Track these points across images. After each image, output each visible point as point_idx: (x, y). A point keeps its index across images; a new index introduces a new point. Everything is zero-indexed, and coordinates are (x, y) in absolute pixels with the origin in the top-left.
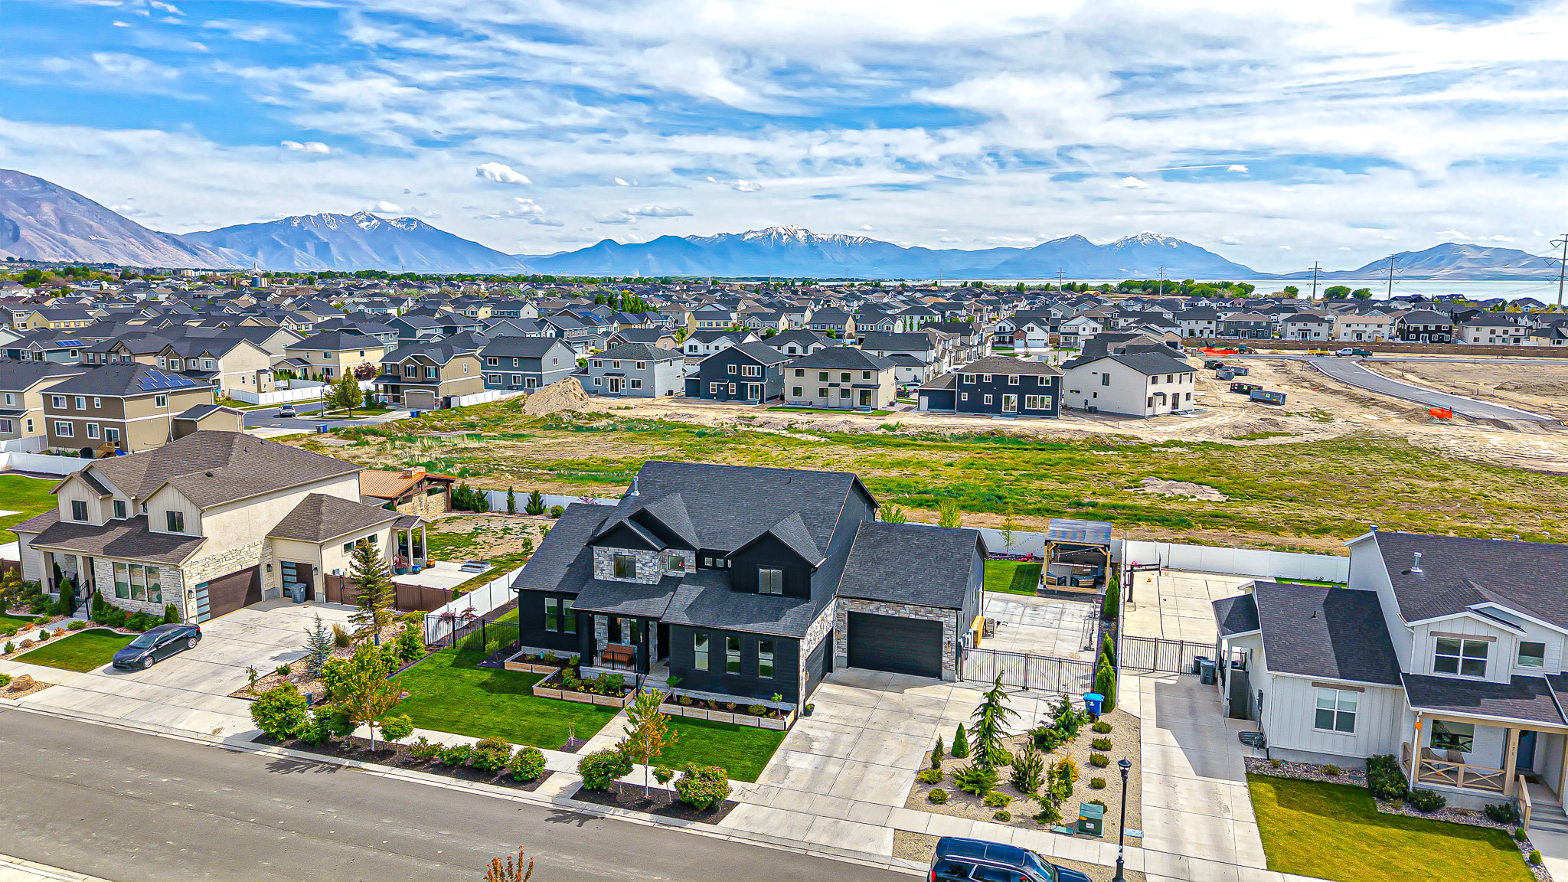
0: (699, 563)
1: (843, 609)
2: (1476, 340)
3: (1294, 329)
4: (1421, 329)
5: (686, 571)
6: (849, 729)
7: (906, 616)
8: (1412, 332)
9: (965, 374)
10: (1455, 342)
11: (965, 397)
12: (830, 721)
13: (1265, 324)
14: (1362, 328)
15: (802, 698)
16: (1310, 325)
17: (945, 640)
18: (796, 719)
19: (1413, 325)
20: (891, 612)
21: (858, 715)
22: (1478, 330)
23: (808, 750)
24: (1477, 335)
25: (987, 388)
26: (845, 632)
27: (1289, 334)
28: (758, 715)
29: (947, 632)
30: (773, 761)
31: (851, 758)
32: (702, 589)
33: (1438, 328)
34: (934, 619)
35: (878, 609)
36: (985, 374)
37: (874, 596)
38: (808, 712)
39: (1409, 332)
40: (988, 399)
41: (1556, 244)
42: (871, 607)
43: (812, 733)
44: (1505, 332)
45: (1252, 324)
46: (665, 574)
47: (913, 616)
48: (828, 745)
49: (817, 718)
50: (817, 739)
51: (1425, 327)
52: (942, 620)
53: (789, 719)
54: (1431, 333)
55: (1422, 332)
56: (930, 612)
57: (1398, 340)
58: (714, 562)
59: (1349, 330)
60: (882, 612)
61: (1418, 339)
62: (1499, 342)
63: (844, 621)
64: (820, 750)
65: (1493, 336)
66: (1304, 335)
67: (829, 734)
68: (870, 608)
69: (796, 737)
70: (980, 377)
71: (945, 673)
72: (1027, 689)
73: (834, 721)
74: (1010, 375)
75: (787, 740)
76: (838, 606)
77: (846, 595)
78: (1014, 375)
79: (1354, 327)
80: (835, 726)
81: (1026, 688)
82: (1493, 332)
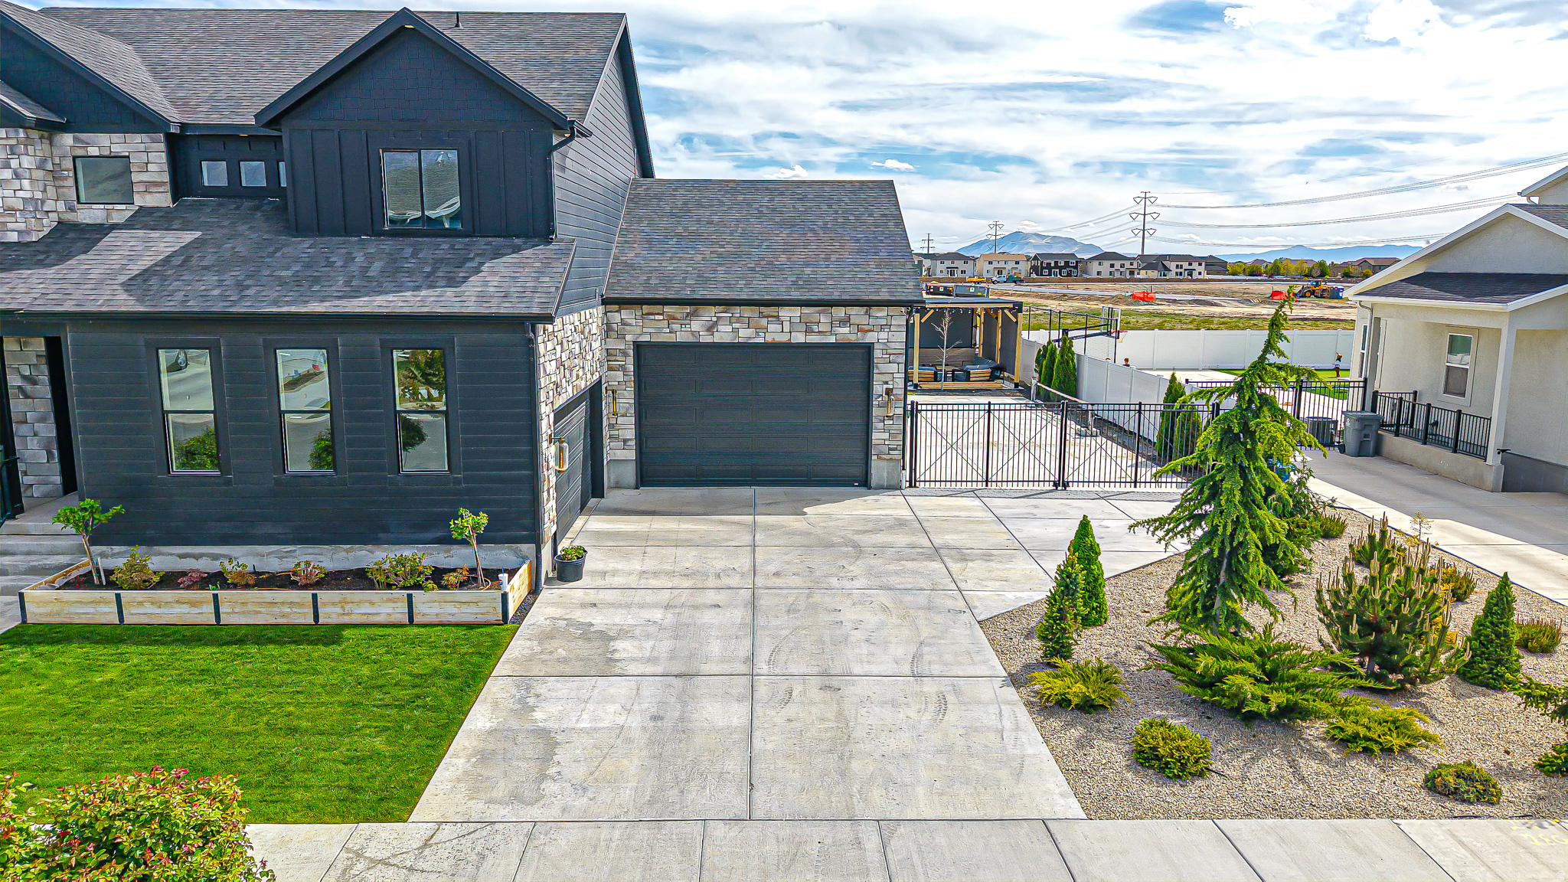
0: (182, 182)
1: (621, 336)
2: (1098, 273)
4: (1053, 265)
5: (139, 201)
6: (711, 597)
7: (783, 338)
8: (1046, 268)
10: (1081, 276)
12: (643, 583)
14: (1002, 265)
15: (549, 528)
16: (957, 263)
17: (878, 388)
18: (534, 591)
19: (1046, 262)
20: (745, 334)
21: (719, 565)
22: (1100, 264)
23: (607, 667)
24: (1100, 269)
26: (627, 398)
27: (938, 272)
28: (404, 588)
29: (883, 368)
30: (480, 718)
31: (763, 667)
32: (189, 237)
33: (1067, 263)
34: (853, 338)
35: (711, 329)
37: (701, 293)
38: (568, 569)
39: (1043, 268)
41: (1138, 200)
42: (696, 325)
43: (598, 620)
44: (1122, 266)
46: (69, 217)
47: (799, 338)
48: (666, 646)
49: (600, 582)
50: (624, 633)
51: (1056, 263)
52: (870, 338)
53: (516, 588)
54: (1061, 268)
55: (1053, 268)
56: (845, 321)
57: (1034, 276)
58: (234, 174)
59: (991, 267)
60: (724, 334)
61: (1050, 275)
62: (1117, 275)
63: (623, 368)
64: (653, 660)
65: (1113, 269)
67: (657, 615)
68: (695, 329)
69: (546, 636)
71: (879, 470)
72: (1066, 485)
73: (654, 582)
75: (518, 647)
76: (608, 330)
77: (627, 295)
79: (995, 264)
80: (665, 596)
81: (1061, 484)
82: (1112, 266)
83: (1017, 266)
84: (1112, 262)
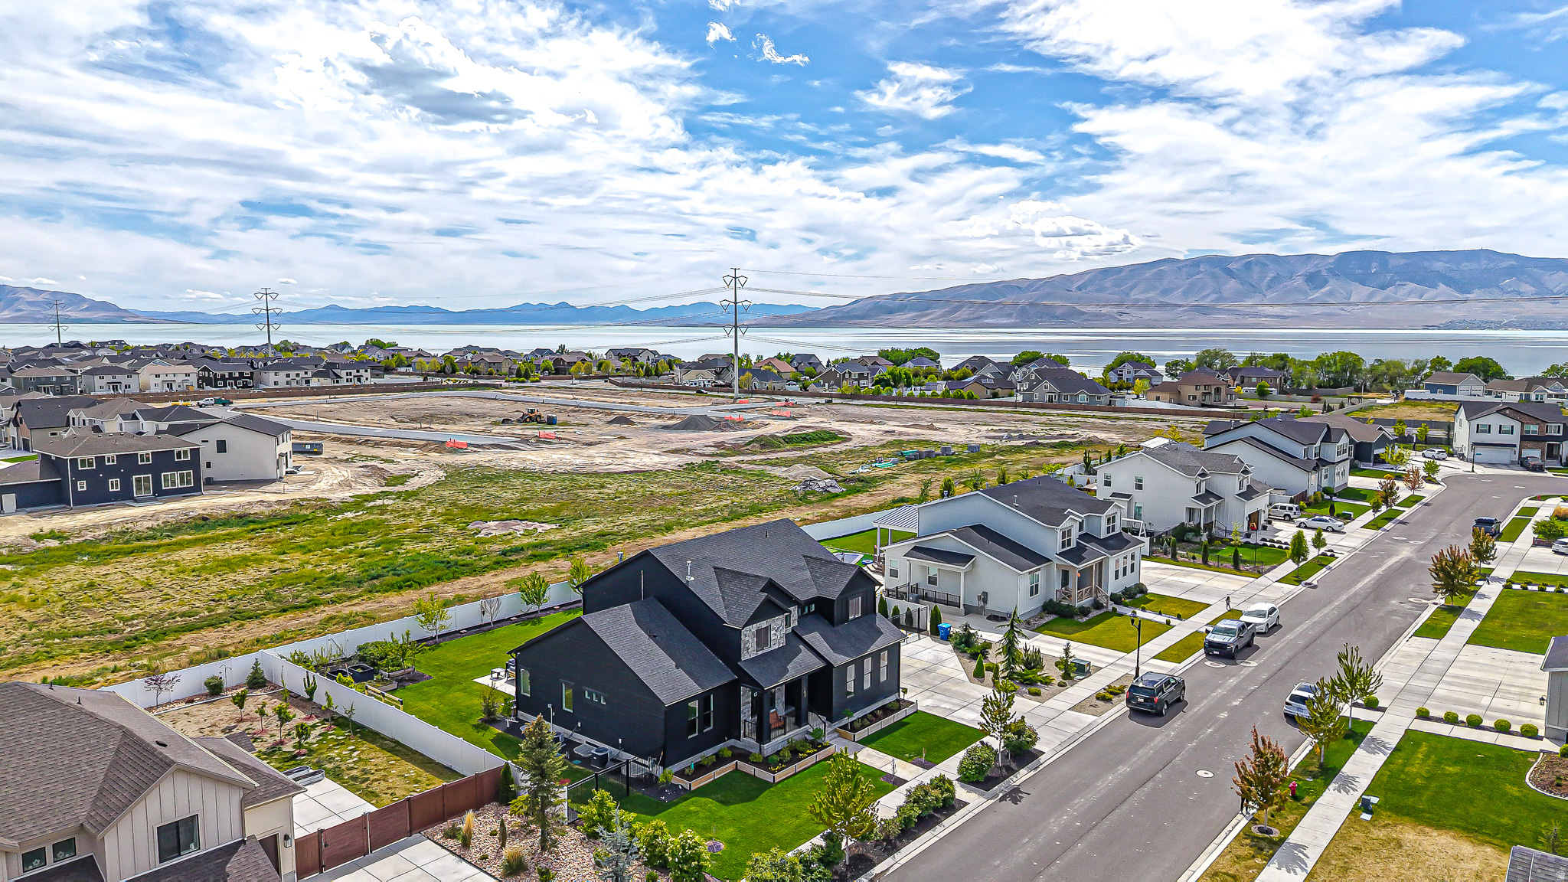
2: (276, 383)
3: (103, 382)
4: (226, 376)
8: (219, 380)
9: (80, 458)
10: (256, 386)
11: (82, 486)
13: (68, 379)
14: (171, 378)
16: (119, 378)
19: (218, 373)
22: (276, 374)
24: (276, 379)
25: (112, 472)
27: (97, 387)
33: (241, 374)
36: (106, 455)
39: (216, 380)
40: (114, 485)
41: (260, 296)
44: (298, 375)
45: (54, 380)
51: (230, 374)
54: (236, 379)
55: (228, 379)
59: (159, 381)
61: (225, 386)
62: (294, 385)
65: (288, 379)
66: (115, 388)
70: (100, 460)
74: (140, 453)
78: (144, 452)
79: (163, 378)
82: (288, 376)
83: (187, 378)
84: (288, 372)
